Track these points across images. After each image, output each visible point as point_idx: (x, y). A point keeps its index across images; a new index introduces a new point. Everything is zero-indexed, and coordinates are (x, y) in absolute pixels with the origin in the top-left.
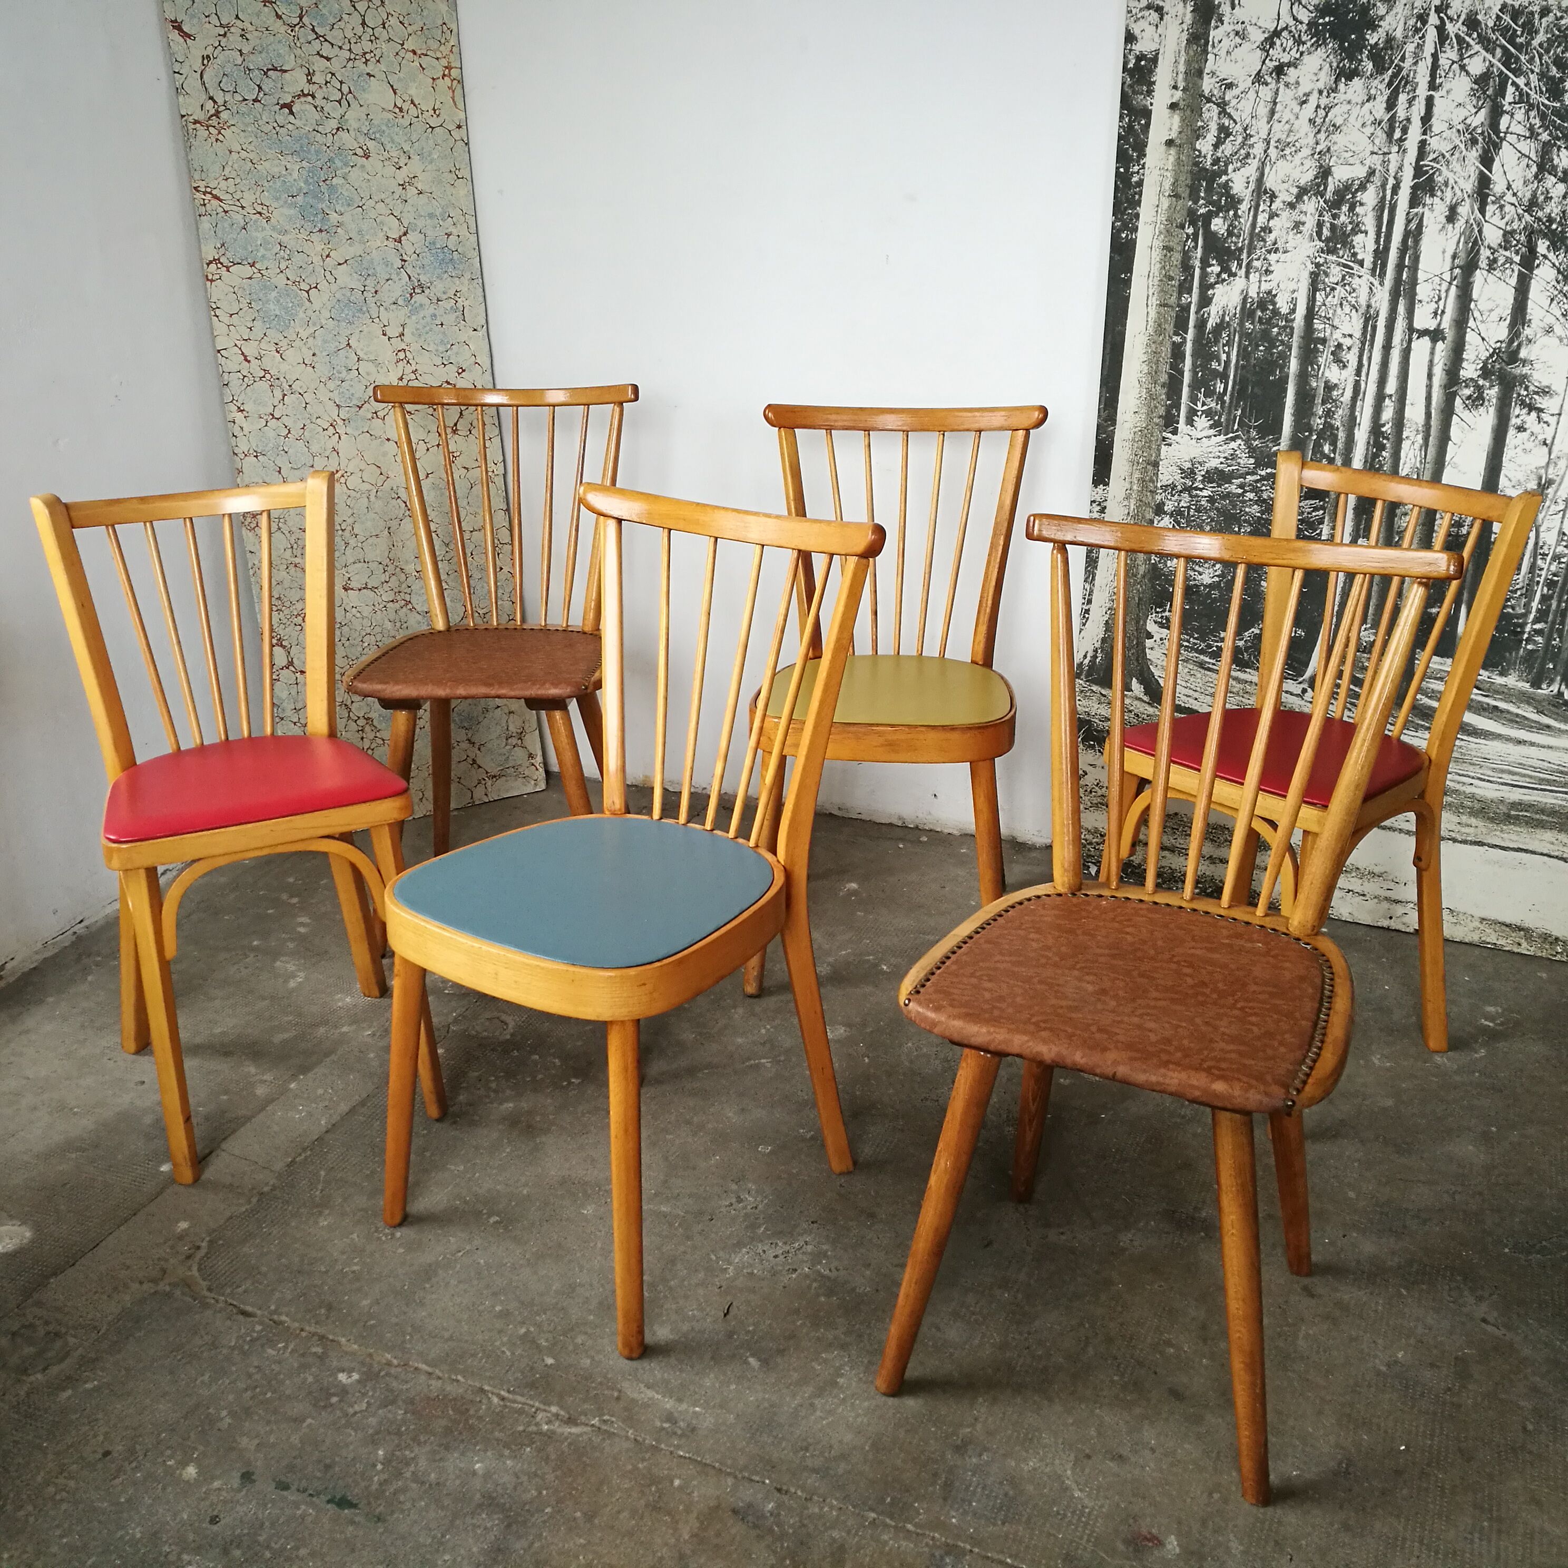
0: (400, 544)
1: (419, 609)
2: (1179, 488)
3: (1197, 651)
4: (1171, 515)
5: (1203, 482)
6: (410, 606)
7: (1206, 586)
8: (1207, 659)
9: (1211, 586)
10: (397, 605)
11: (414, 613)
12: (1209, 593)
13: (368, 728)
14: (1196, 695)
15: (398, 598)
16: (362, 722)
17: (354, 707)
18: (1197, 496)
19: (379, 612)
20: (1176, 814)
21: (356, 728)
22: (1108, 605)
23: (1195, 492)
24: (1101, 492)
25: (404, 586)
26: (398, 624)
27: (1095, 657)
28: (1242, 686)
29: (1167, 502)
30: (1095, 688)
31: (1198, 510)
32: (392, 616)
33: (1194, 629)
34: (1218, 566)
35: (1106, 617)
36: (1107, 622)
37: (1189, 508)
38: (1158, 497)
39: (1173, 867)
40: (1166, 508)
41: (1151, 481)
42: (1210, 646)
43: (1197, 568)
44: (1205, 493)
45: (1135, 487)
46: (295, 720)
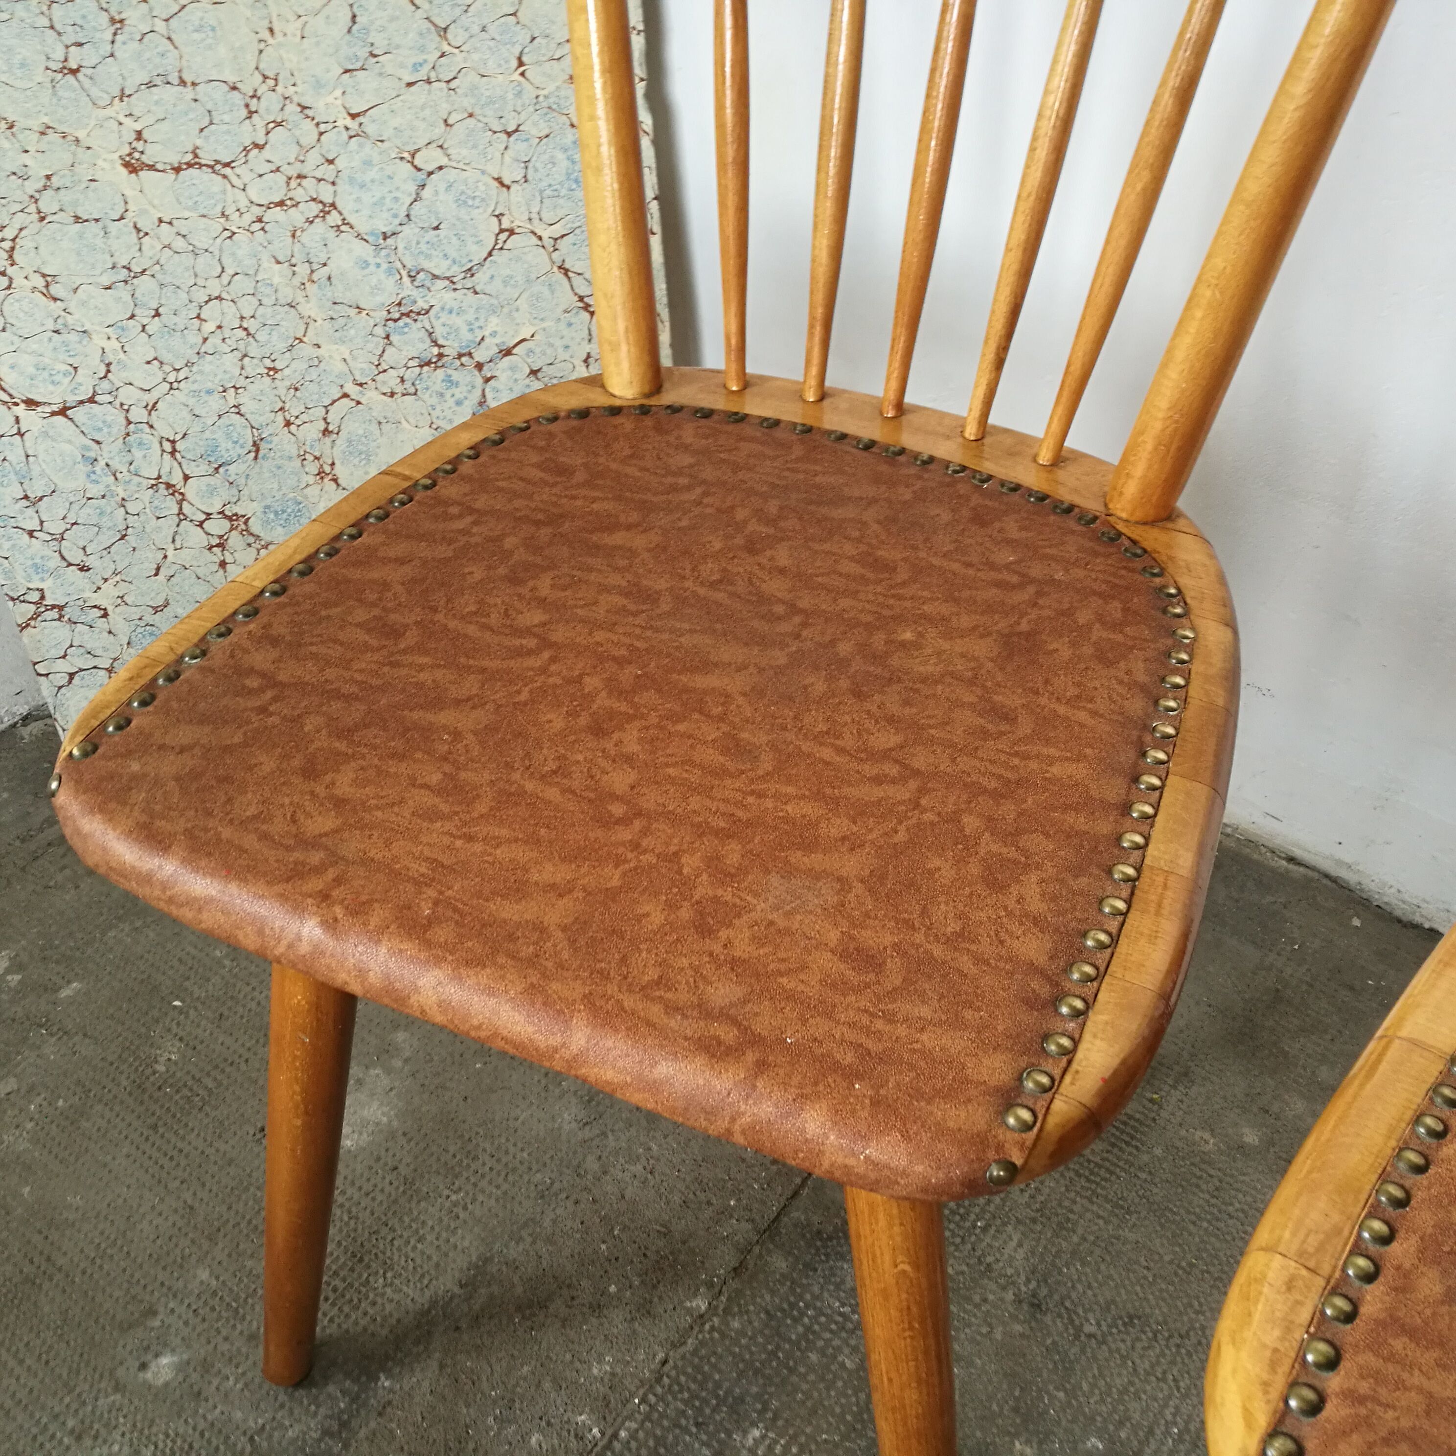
0: (294, 27)
1: (362, 227)
6: (334, 218)
10: (297, 216)
11: (348, 236)
13: (235, 540)
15: (299, 194)
16: (217, 526)
17: (191, 490)
19: (241, 237)
21: (204, 541)
25: (314, 158)
26: (303, 270)
32: (283, 246)
46: (34, 525)
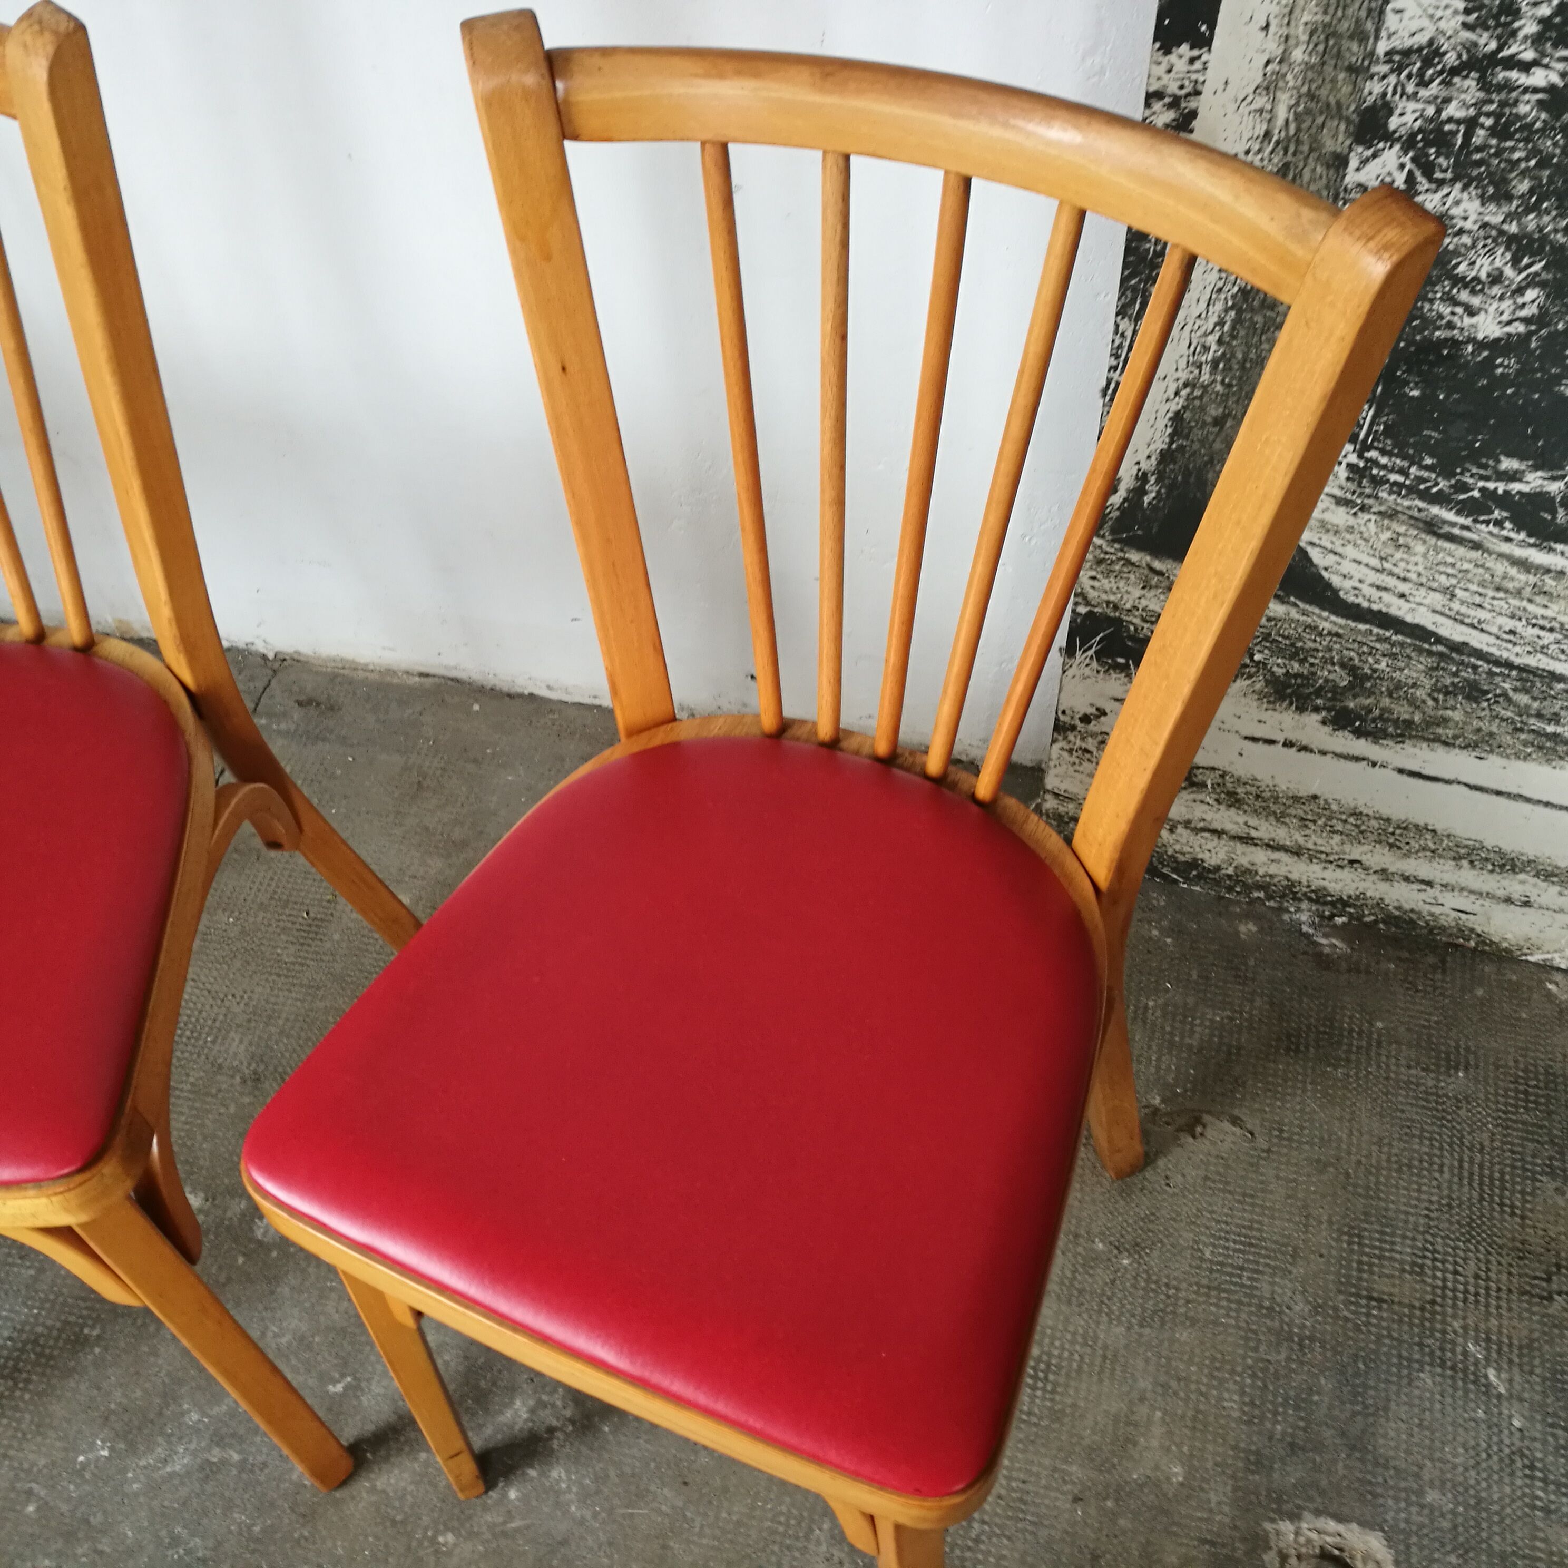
2: (1451, 59)
3: (1425, 496)
4: (1409, 143)
5: (1537, 40)
7: (1481, 345)
8: (1450, 516)
9: (1497, 346)
12: (1489, 364)
14: (1403, 587)
18: (1508, 86)
20: (1315, 797)
22: (1184, 376)
23: (1502, 75)
24: (1181, 65)
27: (1139, 491)
28: (1532, 579)
29: (1402, 104)
30: (1134, 556)
31: (1501, 131)
33: (1426, 447)
34: (1531, 294)
35: (1176, 405)
36: (1177, 418)
37: (1471, 124)
38: (1374, 88)
39: (1294, 876)
40: (1394, 123)
41: (1360, 35)
42: (1463, 487)
43: (1464, 296)
44: (1539, 78)
45: (1298, 55)
